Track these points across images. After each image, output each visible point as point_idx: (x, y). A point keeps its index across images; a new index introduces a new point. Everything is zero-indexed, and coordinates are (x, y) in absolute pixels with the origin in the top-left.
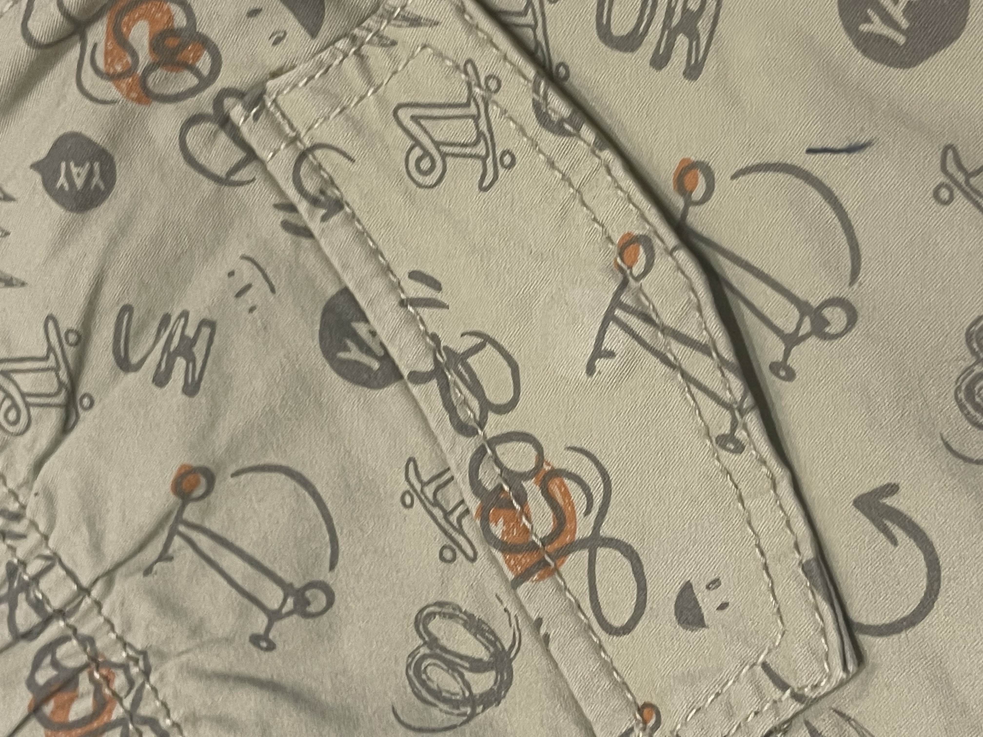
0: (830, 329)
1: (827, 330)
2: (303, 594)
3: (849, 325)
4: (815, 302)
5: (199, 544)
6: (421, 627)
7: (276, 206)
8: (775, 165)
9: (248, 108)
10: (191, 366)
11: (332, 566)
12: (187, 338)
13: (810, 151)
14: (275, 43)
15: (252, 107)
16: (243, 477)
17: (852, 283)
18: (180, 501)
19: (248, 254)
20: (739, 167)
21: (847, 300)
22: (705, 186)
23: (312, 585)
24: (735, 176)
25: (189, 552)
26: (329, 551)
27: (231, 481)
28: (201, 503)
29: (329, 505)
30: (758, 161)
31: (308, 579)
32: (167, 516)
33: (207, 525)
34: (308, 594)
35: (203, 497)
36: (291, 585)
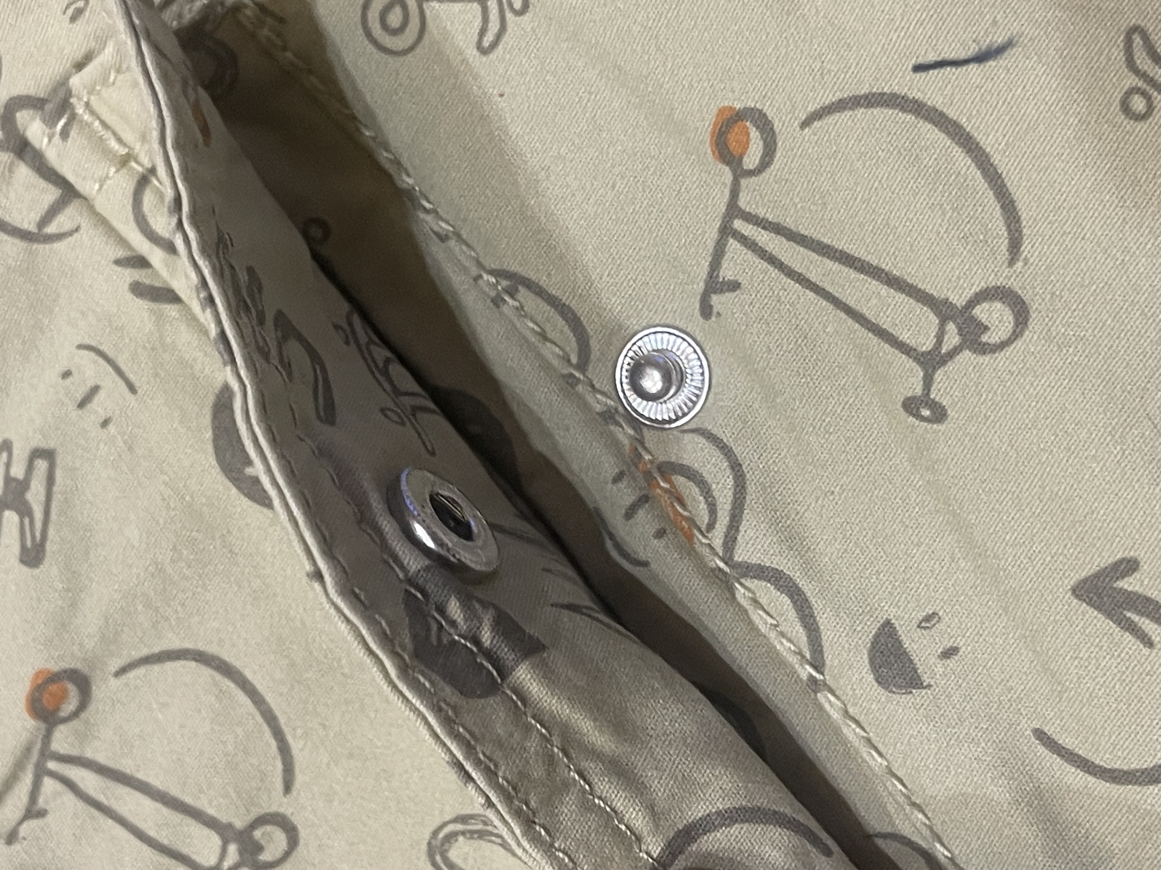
0: (989, 338)
1: (985, 338)
2: (251, 838)
3: (1017, 326)
4: (959, 300)
5: (81, 785)
6: (438, 858)
7: (118, 262)
8: (866, 97)
9: (50, 122)
10: (27, 521)
11: (288, 787)
12: (15, 480)
13: (919, 68)
14: (73, 19)
15: (56, 119)
16: (132, 674)
17: (1012, 262)
18: (43, 726)
19: (87, 341)
20: (811, 108)
21: (1009, 288)
22: (761, 143)
23: (262, 820)
24: (805, 124)
25: (69, 798)
26: (279, 765)
27: (114, 683)
28: (75, 723)
29: (270, 698)
30: (839, 95)
31: (255, 812)
32: (28, 750)
33: (89, 754)
34: (257, 834)
35: (75, 714)
36: (230, 826)
